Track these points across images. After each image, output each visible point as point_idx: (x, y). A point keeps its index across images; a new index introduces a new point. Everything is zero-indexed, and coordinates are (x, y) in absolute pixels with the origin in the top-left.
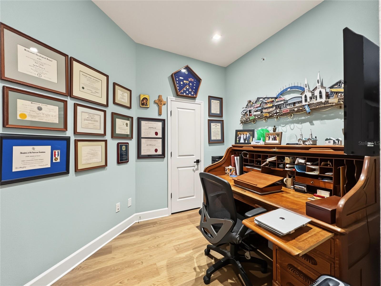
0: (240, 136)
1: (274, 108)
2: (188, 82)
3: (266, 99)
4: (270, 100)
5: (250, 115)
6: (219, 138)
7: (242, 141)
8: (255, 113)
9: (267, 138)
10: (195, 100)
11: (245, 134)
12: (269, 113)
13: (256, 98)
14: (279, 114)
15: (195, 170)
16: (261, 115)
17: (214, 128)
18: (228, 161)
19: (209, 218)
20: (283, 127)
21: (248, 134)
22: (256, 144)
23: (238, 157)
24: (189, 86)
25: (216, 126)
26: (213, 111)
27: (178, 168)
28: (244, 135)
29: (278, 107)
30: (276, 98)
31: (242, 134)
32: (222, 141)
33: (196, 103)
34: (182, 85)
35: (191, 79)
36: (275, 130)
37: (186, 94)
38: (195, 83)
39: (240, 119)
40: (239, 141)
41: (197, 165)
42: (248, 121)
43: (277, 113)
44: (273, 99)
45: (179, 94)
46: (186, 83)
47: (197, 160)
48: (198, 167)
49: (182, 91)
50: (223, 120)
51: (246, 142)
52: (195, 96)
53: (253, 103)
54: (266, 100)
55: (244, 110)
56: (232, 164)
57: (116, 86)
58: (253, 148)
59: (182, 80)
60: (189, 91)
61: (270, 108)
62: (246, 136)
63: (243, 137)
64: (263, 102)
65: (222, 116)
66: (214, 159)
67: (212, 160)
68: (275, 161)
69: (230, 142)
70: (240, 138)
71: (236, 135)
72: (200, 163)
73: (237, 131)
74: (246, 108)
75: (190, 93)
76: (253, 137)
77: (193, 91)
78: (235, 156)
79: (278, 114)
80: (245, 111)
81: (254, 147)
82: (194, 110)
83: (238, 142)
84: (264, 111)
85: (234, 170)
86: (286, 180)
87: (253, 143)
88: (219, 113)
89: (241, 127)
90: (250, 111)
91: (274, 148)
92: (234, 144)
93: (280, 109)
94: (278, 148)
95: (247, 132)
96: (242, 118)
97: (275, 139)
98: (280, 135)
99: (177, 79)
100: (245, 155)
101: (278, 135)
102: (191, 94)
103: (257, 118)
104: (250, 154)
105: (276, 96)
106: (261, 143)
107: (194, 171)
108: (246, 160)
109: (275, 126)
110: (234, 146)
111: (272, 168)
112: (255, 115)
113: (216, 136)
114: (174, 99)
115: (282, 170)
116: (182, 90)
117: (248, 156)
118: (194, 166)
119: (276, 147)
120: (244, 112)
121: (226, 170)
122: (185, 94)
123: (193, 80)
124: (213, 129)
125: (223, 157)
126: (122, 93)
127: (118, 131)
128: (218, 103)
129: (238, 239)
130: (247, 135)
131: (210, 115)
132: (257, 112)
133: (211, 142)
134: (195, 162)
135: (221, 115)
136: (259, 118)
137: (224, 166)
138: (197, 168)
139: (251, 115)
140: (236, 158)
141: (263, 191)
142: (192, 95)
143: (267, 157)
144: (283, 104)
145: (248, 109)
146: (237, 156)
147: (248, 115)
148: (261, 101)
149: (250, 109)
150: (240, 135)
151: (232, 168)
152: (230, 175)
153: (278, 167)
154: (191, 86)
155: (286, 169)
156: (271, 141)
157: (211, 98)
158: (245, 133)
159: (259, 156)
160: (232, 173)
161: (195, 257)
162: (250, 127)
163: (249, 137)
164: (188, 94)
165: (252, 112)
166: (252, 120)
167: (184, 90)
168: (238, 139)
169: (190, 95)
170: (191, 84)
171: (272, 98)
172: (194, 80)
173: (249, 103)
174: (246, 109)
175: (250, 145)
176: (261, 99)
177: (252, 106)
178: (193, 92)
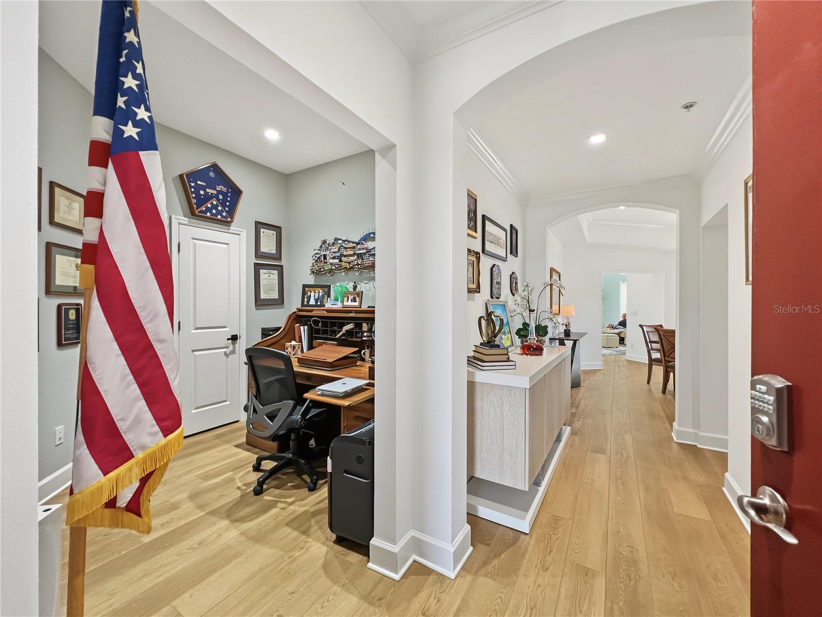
0: (309, 295)
1: (356, 257)
2: (215, 192)
3: (346, 242)
4: (351, 245)
5: (325, 263)
6: (275, 295)
7: (312, 302)
8: (332, 261)
9: (346, 299)
10: (230, 226)
11: (317, 292)
12: (349, 263)
13: (334, 239)
14: (361, 267)
15: (228, 353)
16: (339, 264)
17: (267, 279)
18: (290, 333)
19: (261, 407)
20: (366, 283)
21: (321, 291)
22: (332, 306)
23: (306, 327)
24: (218, 199)
25: (269, 276)
26: (264, 249)
27: (193, 351)
28: (315, 292)
29: (360, 256)
30: (358, 244)
31: (313, 292)
32: (279, 302)
33: (230, 231)
34: (202, 197)
35: (221, 186)
36: (355, 287)
37: (212, 214)
38: (229, 195)
39: (310, 268)
40: (308, 301)
41: (234, 344)
42: (323, 271)
43: (358, 264)
44: (354, 245)
45: (197, 212)
46: (212, 194)
47: (232, 336)
48: (234, 348)
49: (204, 209)
50: (282, 266)
51: (319, 303)
52: (229, 219)
53: (329, 246)
54: (346, 244)
55: (317, 254)
56: (297, 337)
57: (57, 190)
58: (326, 312)
59: (203, 188)
60: (216, 209)
61: (351, 255)
62: (319, 295)
63: (315, 296)
64: (341, 246)
65: (280, 259)
66: (265, 332)
67: (262, 334)
68: (353, 329)
69: (294, 303)
70: (309, 297)
71: (304, 293)
72: (238, 341)
73: (305, 286)
74: (319, 250)
75: (220, 213)
76: (329, 296)
77: (225, 209)
78: (300, 326)
79: (359, 266)
80: (318, 256)
81: (329, 311)
82: (228, 244)
83: (305, 303)
84: (343, 259)
85: (299, 347)
86: (364, 352)
87: (328, 305)
88: (274, 252)
89: (311, 280)
90: (325, 256)
91: (351, 312)
92: (299, 306)
93: (363, 259)
94: (356, 312)
95: (319, 289)
96: (313, 266)
97: (354, 300)
98: (361, 294)
99: (193, 184)
100: (316, 323)
101: (358, 295)
102: (221, 215)
103: (334, 268)
104: (323, 322)
105: (357, 241)
106: (339, 306)
107: (226, 354)
108: (318, 331)
109: (355, 283)
110: (299, 310)
111: (350, 339)
112: (331, 264)
113: (269, 292)
114: (185, 220)
115: (359, 340)
116: (204, 206)
117: (320, 325)
118: (227, 347)
119: (354, 310)
120: (316, 257)
121: (287, 348)
122: (208, 214)
123: (225, 190)
124: (264, 279)
125: (280, 328)
126: (69, 202)
127: (60, 280)
128: (273, 234)
129: (300, 420)
130: (321, 294)
131: (258, 254)
132: (334, 259)
133: (260, 303)
134: (228, 339)
135: (278, 256)
136: (337, 269)
137: (282, 342)
138: (232, 349)
139: (327, 262)
140: (302, 328)
141: (333, 366)
142: (224, 218)
143: (343, 325)
144: (365, 254)
145: (323, 253)
146: (304, 325)
147: (321, 261)
148: (340, 244)
149: (324, 253)
150: (309, 293)
151: (296, 345)
152: (293, 355)
153: (356, 337)
154: (221, 200)
155: (364, 338)
156: (350, 303)
157: (259, 225)
158: (317, 290)
159: (334, 324)
160: (297, 352)
161: (237, 478)
162: (324, 280)
163: (323, 296)
164: (216, 215)
165: (328, 259)
166: (326, 270)
167: (206, 207)
168: (306, 300)
169: (219, 217)
170: (221, 197)
171: (353, 243)
172: (228, 190)
173: (323, 243)
174: (319, 252)
175: (323, 308)
176: (340, 242)
177: (327, 249)
178: (226, 211)
